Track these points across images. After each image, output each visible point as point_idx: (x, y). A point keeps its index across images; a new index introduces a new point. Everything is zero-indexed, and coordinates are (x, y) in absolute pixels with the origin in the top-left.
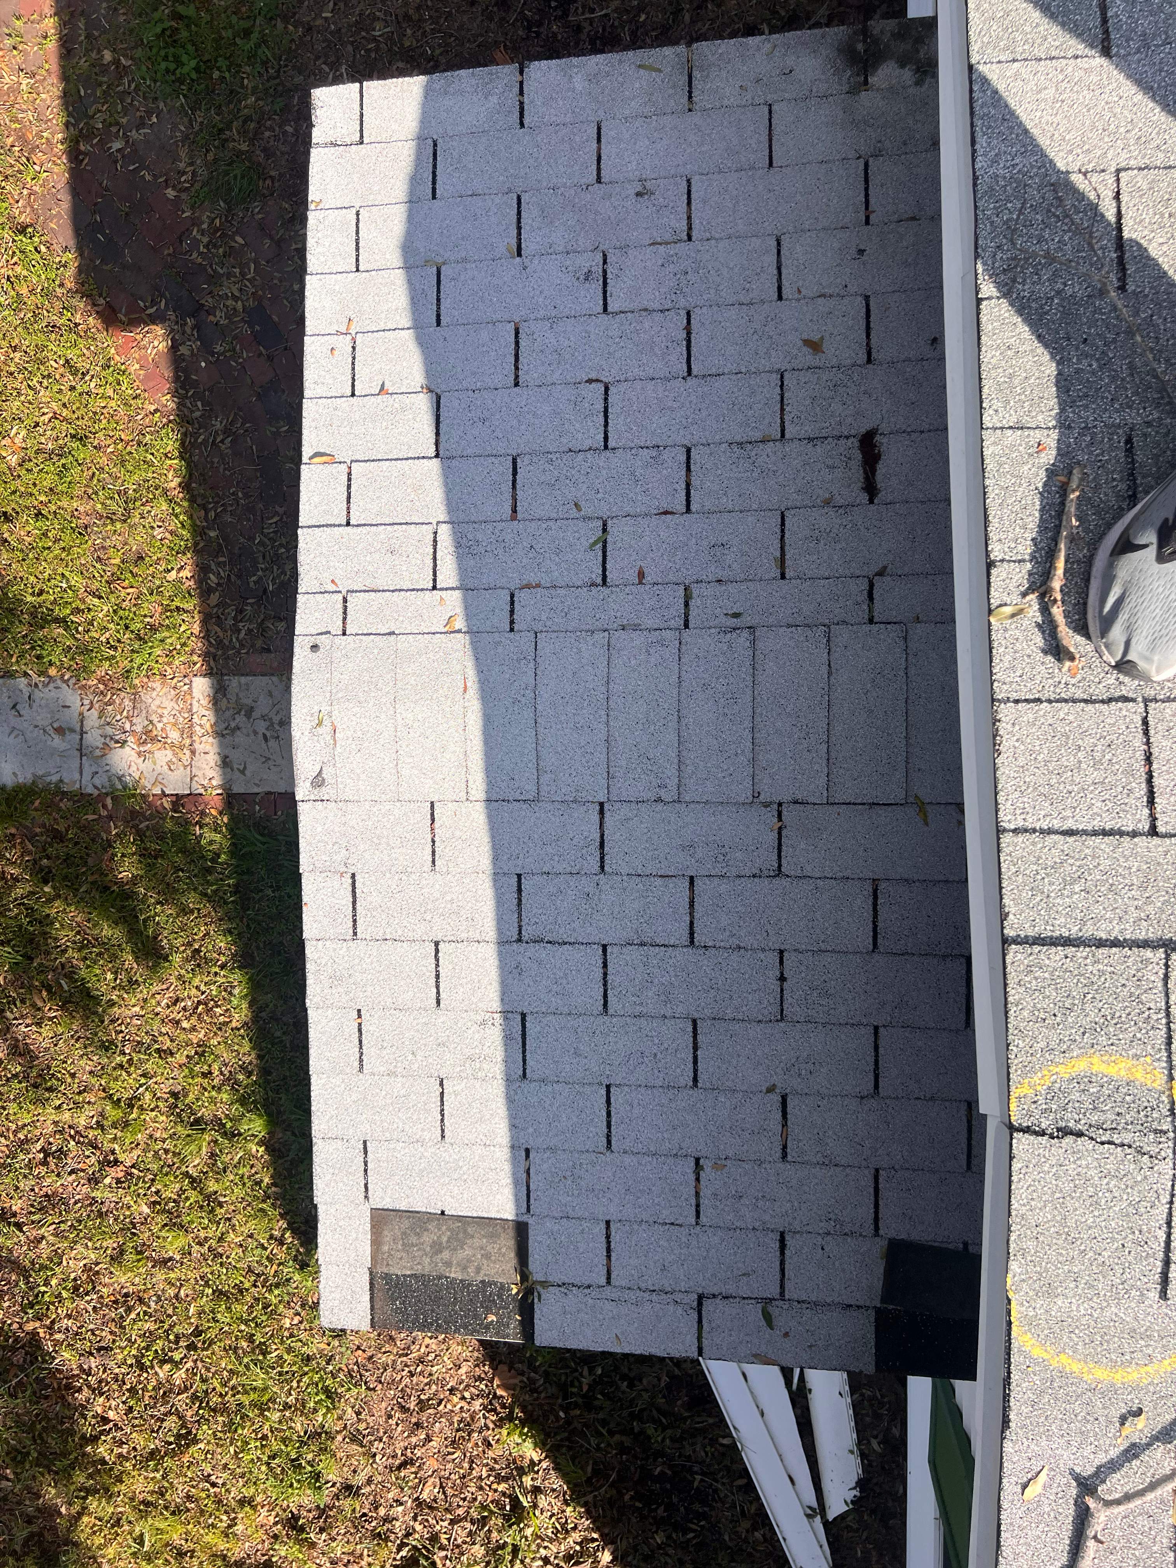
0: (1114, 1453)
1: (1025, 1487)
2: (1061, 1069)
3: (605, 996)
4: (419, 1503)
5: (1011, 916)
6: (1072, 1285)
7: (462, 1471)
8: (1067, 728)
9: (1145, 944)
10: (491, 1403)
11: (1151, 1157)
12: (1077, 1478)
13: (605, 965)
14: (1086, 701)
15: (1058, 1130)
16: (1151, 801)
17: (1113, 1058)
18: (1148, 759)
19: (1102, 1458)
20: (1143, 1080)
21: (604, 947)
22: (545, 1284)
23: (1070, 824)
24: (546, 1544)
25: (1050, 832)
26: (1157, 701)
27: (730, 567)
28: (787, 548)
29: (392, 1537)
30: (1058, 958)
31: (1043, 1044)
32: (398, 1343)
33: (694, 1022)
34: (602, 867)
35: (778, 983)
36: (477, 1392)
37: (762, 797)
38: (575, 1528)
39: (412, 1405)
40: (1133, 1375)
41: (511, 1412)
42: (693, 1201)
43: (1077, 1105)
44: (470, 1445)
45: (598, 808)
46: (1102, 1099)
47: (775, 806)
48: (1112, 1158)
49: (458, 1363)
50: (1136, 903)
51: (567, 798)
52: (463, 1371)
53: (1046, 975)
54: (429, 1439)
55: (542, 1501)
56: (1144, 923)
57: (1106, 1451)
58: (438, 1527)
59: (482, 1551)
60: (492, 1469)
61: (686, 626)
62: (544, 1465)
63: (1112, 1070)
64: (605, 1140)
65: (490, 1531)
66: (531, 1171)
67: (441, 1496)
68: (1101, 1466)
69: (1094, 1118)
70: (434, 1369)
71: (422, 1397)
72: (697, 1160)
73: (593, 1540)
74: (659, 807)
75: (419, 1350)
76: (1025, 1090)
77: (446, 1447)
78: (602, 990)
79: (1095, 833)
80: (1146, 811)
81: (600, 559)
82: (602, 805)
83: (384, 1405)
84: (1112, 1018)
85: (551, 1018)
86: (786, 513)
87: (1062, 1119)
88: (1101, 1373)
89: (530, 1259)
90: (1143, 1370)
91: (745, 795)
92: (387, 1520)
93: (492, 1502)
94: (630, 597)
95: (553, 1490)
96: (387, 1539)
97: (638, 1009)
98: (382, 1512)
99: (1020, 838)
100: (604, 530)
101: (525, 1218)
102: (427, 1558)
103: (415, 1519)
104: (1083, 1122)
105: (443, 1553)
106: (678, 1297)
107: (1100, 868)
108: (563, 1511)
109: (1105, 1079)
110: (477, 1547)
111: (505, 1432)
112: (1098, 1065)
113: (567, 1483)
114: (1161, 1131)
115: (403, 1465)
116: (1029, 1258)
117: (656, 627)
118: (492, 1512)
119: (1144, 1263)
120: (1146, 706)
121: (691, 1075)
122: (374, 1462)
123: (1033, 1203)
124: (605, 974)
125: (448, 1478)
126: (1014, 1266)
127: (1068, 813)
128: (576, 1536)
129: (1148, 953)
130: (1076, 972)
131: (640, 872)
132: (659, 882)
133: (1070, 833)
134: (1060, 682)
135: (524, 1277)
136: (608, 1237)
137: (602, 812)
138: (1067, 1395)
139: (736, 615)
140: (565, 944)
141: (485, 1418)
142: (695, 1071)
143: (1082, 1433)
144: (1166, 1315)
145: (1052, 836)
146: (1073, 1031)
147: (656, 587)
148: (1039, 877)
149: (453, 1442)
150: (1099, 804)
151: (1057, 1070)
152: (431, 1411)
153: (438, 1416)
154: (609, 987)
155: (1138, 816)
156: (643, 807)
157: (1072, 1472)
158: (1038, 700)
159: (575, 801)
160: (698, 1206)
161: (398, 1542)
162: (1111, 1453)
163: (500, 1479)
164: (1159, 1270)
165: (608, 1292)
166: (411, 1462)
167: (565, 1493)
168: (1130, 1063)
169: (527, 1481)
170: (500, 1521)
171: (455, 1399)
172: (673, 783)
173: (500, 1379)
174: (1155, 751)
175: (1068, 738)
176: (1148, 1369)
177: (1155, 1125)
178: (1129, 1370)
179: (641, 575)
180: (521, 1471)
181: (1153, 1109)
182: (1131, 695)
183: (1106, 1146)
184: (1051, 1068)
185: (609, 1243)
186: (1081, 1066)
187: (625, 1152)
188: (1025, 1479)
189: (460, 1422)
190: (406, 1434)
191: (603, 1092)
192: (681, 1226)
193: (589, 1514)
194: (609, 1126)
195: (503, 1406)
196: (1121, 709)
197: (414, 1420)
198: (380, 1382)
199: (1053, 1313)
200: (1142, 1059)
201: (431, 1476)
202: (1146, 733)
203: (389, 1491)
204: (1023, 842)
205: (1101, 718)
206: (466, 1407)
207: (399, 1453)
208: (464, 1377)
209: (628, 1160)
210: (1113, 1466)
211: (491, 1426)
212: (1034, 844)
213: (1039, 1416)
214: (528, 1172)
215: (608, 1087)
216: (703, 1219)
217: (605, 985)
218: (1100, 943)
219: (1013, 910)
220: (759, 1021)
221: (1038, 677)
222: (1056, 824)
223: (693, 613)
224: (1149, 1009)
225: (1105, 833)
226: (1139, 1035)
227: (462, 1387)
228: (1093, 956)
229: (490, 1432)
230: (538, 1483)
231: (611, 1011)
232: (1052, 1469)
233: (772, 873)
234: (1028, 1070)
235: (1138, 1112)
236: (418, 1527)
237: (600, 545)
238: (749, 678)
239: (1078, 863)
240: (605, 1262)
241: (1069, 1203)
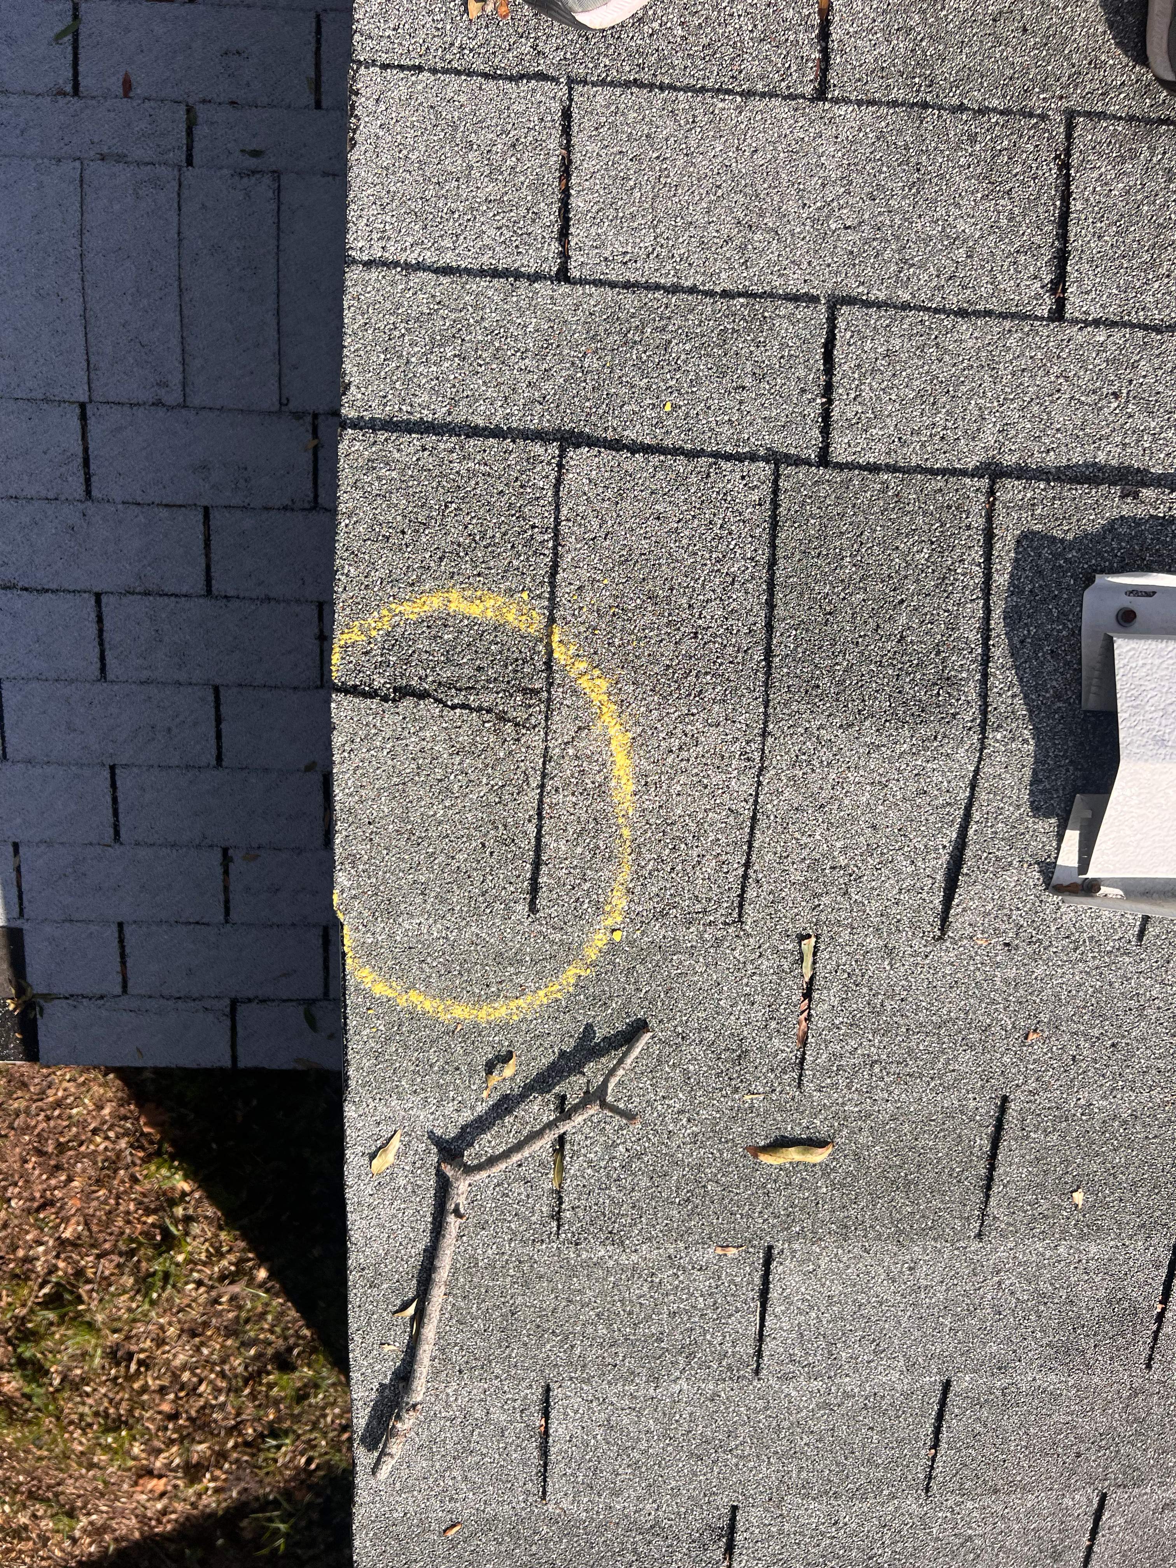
0: (481, 1109)
1: (373, 1156)
2: (406, 608)
3: (102, 658)
4: (62, 1243)
5: (353, 388)
6: (419, 900)
7: (107, 1208)
8: (456, 114)
9: (539, 436)
10: (138, 1141)
11: (517, 725)
12: (437, 1141)
13: (100, 620)
14: (486, 76)
15: (395, 690)
16: (564, 235)
17: (479, 593)
18: (566, 169)
19: (467, 1116)
20: (516, 623)
21: (98, 596)
22: (47, 997)
23: (449, 259)
24: (199, 1267)
25: (419, 267)
26: (585, 83)
27: (248, 85)
28: (324, 66)
29: (33, 1276)
30: (412, 450)
31: (382, 573)
32: (32, 1089)
33: (216, 690)
34: (88, 492)
35: (317, 642)
36: (122, 1131)
37: (291, 406)
38: (229, 1252)
39: (50, 1148)
40: (500, 1011)
41: (160, 1148)
42: (222, 897)
43: (425, 656)
44: (116, 1182)
45: (78, 411)
46: (459, 649)
47: (309, 419)
48: (465, 727)
49: (100, 1104)
50: (529, 377)
51: (33, 395)
52: (106, 1111)
53: (394, 474)
54: (70, 1180)
55: (195, 1228)
56: (539, 407)
57: (472, 1108)
58: (83, 1263)
59: (131, 1280)
60: (141, 1203)
61: (190, 162)
62: (197, 1195)
63: (475, 610)
64: (112, 831)
65: (139, 1261)
66: (22, 870)
67: (86, 1233)
68: (467, 1126)
69: (446, 674)
70: (75, 1111)
71: (62, 1140)
72: (225, 851)
73: (249, 1260)
74: (161, 413)
75: (55, 1094)
76: (355, 636)
77: (90, 1185)
78: (97, 650)
79: (482, 273)
80: (555, 246)
81: (70, 57)
82: (83, 406)
83: (18, 1150)
84: (482, 538)
85: (35, 685)
86: (324, 17)
87: (402, 675)
88: (460, 1012)
89: (29, 969)
90: (513, 1005)
91: (270, 402)
92: (27, 1260)
93: (140, 1234)
94: (112, 115)
95: (206, 1217)
96: (28, 1279)
97: (145, 674)
98: (21, 1253)
99: (374, 274)
100: (76, 17)
101: (18, 924)
102: (72, 1293)
103: (57, 1257)
104: (430, 679)
105: (89, 1287)
106: (208, 1003)
107: (485, 324)
108: (217, 1236)
109: (466, 622)
110: (125, 1277)
111: (153, 1168)
112: (457, 603)
113: (219, 1208)
114: (532, 690)
115: (42, 1207)
116: (361, 867)
117: (147, 160)
118: (140, 1244)
119: (510, 867)
120: (570, 89)
121: (214, 752)
122: (10, 1206)
123: (363, 792)
124: (101, 631)
125: (93, 1215)
126: (341, 878)
127: (447, 243)
128: (232, 1258)
129: (537, 449)
130: (437, 472)
131: (139, 500)
132: (164, 513)
133: (447, 271)
134: (452, 44)
135: (21, 991)
136: (121, 941)
137: (83, 417)
138: (419, 1041)
139: (256, 154)
140: (47, 591)
141: (131, 1154)
142: (219, 748)
143: (439, 1086)
144: (540, 932)
145: (420, 274)
146: (427, 555)
147: (147, 104)
148: (397, 333)
149: (97, 1181)
150: (492, 232)
151: (401, 608)
152: (71, 1153)
153: (80, 1157)
154: (107, 646)
155: (544, 253)
156: (140, 412)
157: (431, 1135)
158: (419, 69)
159: (46, 400)
160: (227, 902)
161: (40, 1280)
162: (479, 1109)
163: (148, 1212)
164: (528, 875)
165: (124, 1001)
166: (51, 1203)
167: (219, 1219)
168: (501, 600)
169: (179, 1211)
170: (150, 1252)
171: (98, 1139)
172: (176, 379)
173: (146, 1116)
174: (576, 157)
175: (456, 128)
176: (520, 1002)
177: (525, 682)
178: (496, 1005)
179: (127, 85)
180: (173, 1203)
181: (525, 662)
182: (552, 72)
183: (458, 711)
184: (393, 606)
185: (122, 947)
186: (435, 602)
187: (137, 844)
188: (374, 1148)
189: (104, 1161)
190: (44, 1177)
191: (106, 774)
192: (208, 924)
193: (244, 1237)
194: (116, 813)
195: (151, 1142)
196: (534, 90)
197: (53, 1163)
198: (13, 1128)
199: (398, 938)
200: (518, 595)
201: (73, 1215)
202: (566, 131)
203: (27, 1232)
204: (377, 280)
205: (506, 103)
206: (111, 1146)
207: (38, 1195)
208: (107, 1118)
209: (143, 853)
210: (481, 1125)
211: (138, 1162)
212: (393, 283)
213: (384, 1070)
214: (18, 870)
215: (112, 768)
216: (234, 916)
217: (101, 643)
218: (475, 432)
219: (356, 380)
220: (295, 688)
221: (422, 34)
222: (429, 257)
223: (198, 146)
224: (533, 527)
225: (495, 274)
226: (515, 563)
227: (105, 1127)
228: (462, 448)
229: (137, 1168)
230: (190, 1212)
231: (110, 676)
232: (407, 1134)
233: (307, 506)
234: (362, 609)
235: (506, 666)
236: (61, 1264)
237: (69, 38)
238: (273, 242)
239: (453, 316)
240: (119, 969)
241: (411, 789)
